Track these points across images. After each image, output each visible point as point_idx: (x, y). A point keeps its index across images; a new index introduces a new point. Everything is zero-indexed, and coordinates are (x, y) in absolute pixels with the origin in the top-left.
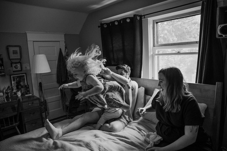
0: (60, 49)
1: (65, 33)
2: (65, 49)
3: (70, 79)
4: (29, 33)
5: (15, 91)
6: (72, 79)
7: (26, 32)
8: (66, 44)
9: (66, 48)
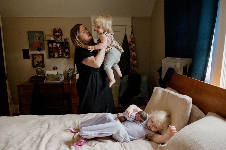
0: (126, 34)
1: (132, 16)
2: (131, 35)
3: (132, 69)
4: (93, 17)
5: (75, 73)
6: (135, 69)
7: (91, 16)
8: (132, 29)
9: (132, 33)
